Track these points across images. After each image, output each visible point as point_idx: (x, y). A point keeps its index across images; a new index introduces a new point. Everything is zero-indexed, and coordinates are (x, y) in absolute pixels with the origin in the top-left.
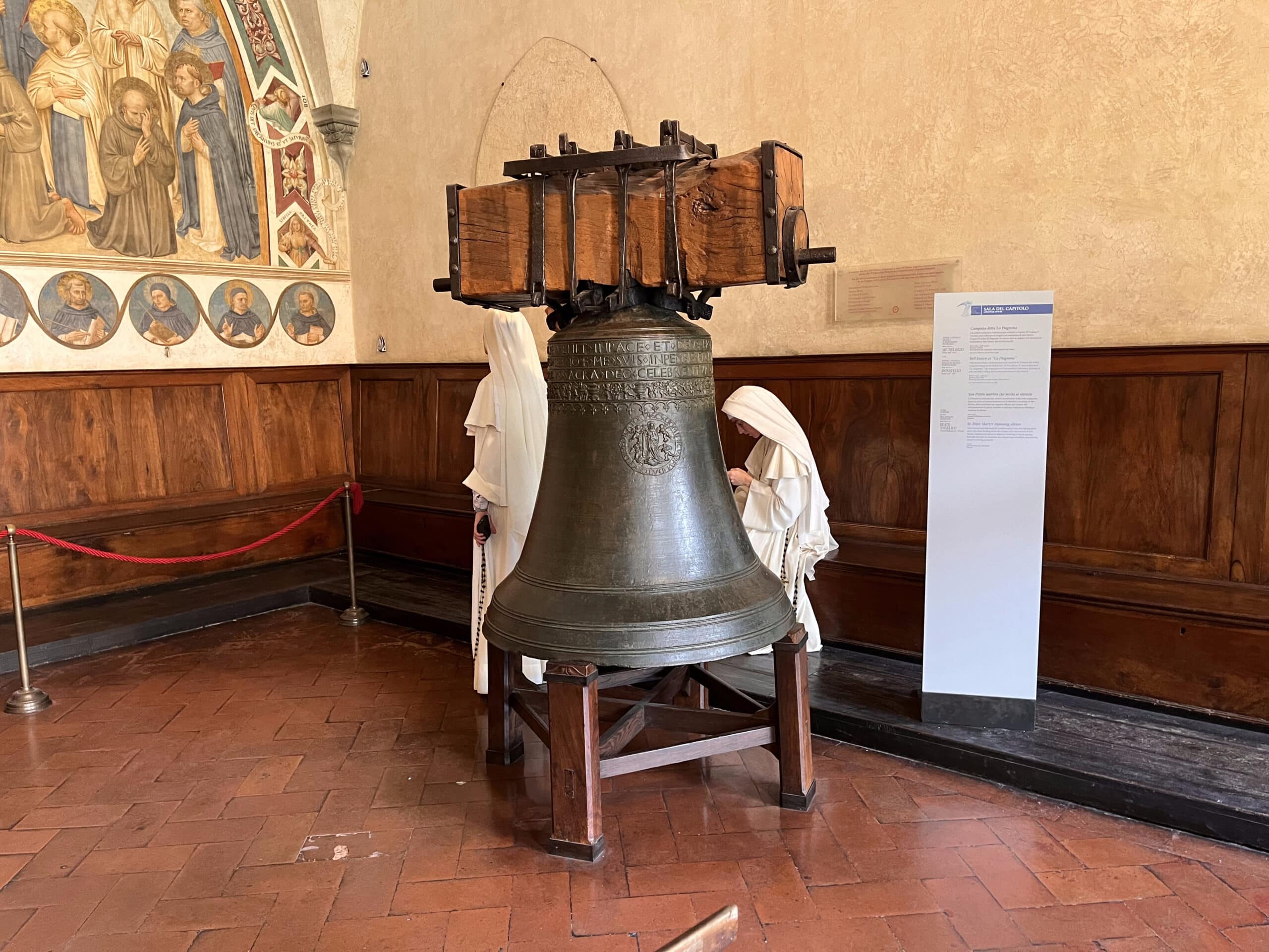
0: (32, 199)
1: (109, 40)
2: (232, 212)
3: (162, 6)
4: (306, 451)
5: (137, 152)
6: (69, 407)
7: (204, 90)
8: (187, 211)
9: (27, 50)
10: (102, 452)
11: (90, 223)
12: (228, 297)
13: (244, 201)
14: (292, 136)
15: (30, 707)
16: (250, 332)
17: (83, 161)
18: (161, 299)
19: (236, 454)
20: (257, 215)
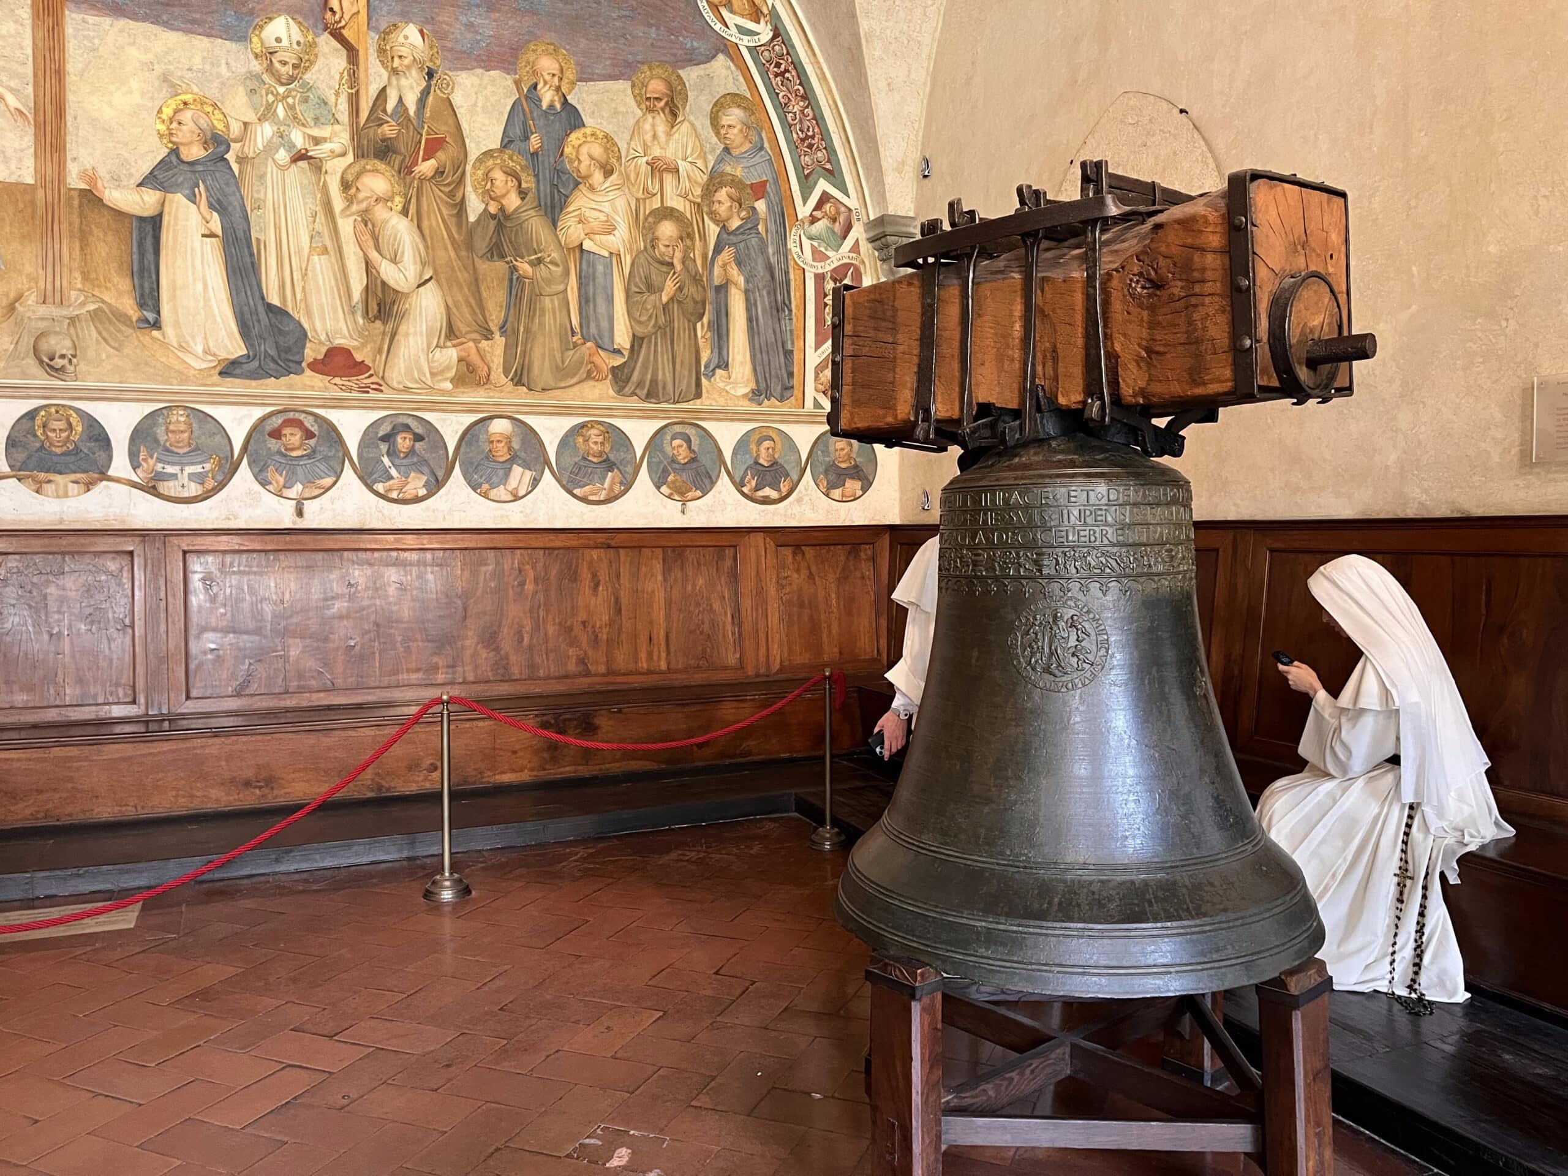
0: (556, 344)
1: (644, 168)
2: (764, 349)
3: (703, 125)
4: (829, 626)
5: (666, 287)
6: (577, 566)
7: (743, 214)
8: (716, 350)
9: (560, 186)
10: (605, 618)
11: (614, 370)
12: (753, 447)
13: (778, 336)
14: (838, 256)
15: (447, 895)
16: (775, 486)
17: (610, 300)
18: (681, 450)
19: (747, 627)
20: (792, 351)
